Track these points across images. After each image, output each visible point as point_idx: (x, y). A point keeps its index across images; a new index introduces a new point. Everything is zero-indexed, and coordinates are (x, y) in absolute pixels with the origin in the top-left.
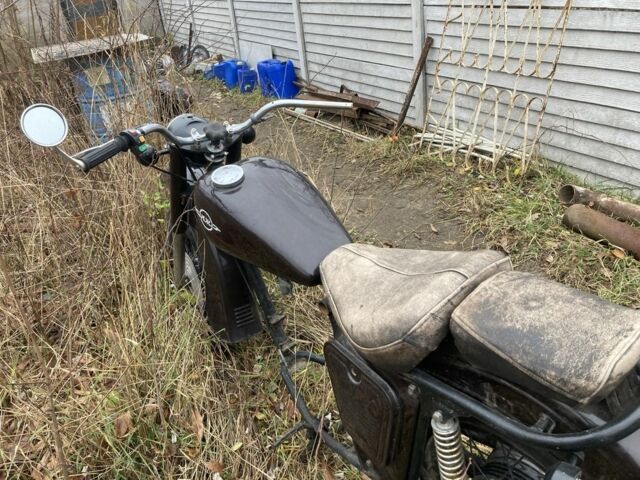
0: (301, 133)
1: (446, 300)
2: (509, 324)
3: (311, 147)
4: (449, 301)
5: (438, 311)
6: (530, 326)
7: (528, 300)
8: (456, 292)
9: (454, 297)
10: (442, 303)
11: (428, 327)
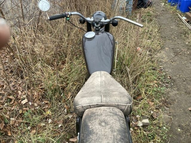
0: (178, 26)
1: (89, 105)
2: (90, 124)
3: (177, 32)
4: (90, 105)
5: (84, 106)
6: (93, 130)
7: (104, 122)
8: (94, 104)
9: (92, 105)
10: (87, 105)
11: (80, 109)
